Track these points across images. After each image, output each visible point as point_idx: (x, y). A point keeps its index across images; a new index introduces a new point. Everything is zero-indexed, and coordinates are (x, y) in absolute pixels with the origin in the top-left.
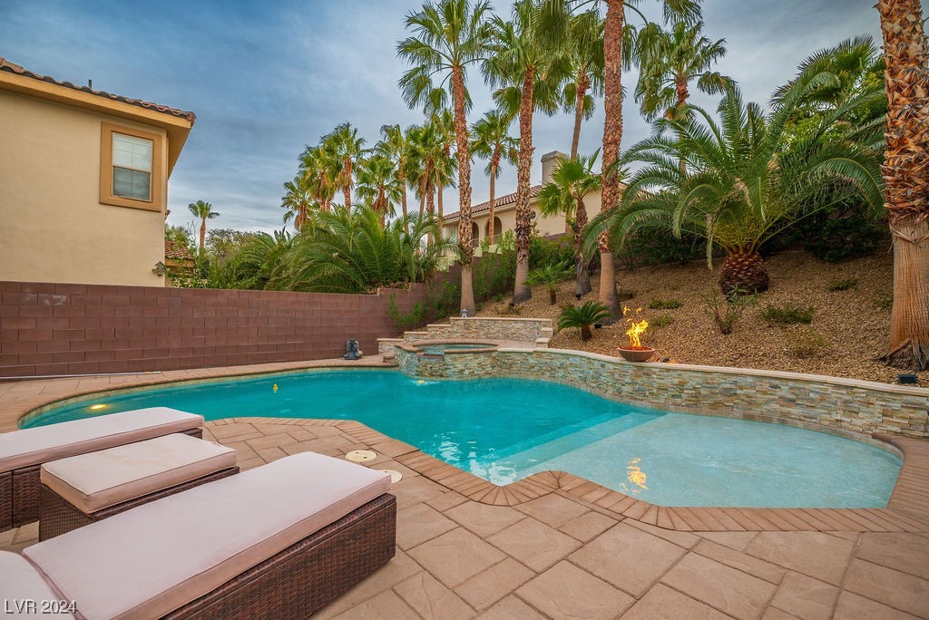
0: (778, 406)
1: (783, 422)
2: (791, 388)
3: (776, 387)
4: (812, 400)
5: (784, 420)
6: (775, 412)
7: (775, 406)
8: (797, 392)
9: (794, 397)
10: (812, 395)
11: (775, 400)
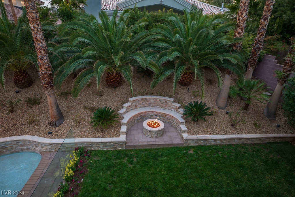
0: (20, 147)
1: (22, 151)
2: (22, 142)
3: (18, 142)
4: (28, 144)
5: (23, 151)
6: (20, 149)
7: (19, 147)
8: (24, 143)
9: (24, 144)
10: (28, 143)
11: (19, 146)
